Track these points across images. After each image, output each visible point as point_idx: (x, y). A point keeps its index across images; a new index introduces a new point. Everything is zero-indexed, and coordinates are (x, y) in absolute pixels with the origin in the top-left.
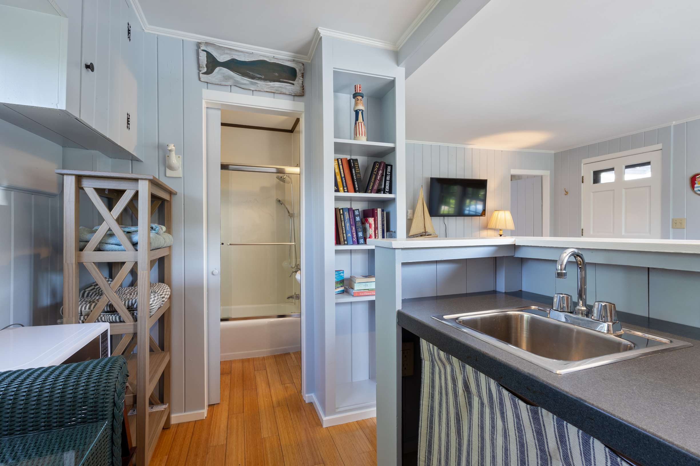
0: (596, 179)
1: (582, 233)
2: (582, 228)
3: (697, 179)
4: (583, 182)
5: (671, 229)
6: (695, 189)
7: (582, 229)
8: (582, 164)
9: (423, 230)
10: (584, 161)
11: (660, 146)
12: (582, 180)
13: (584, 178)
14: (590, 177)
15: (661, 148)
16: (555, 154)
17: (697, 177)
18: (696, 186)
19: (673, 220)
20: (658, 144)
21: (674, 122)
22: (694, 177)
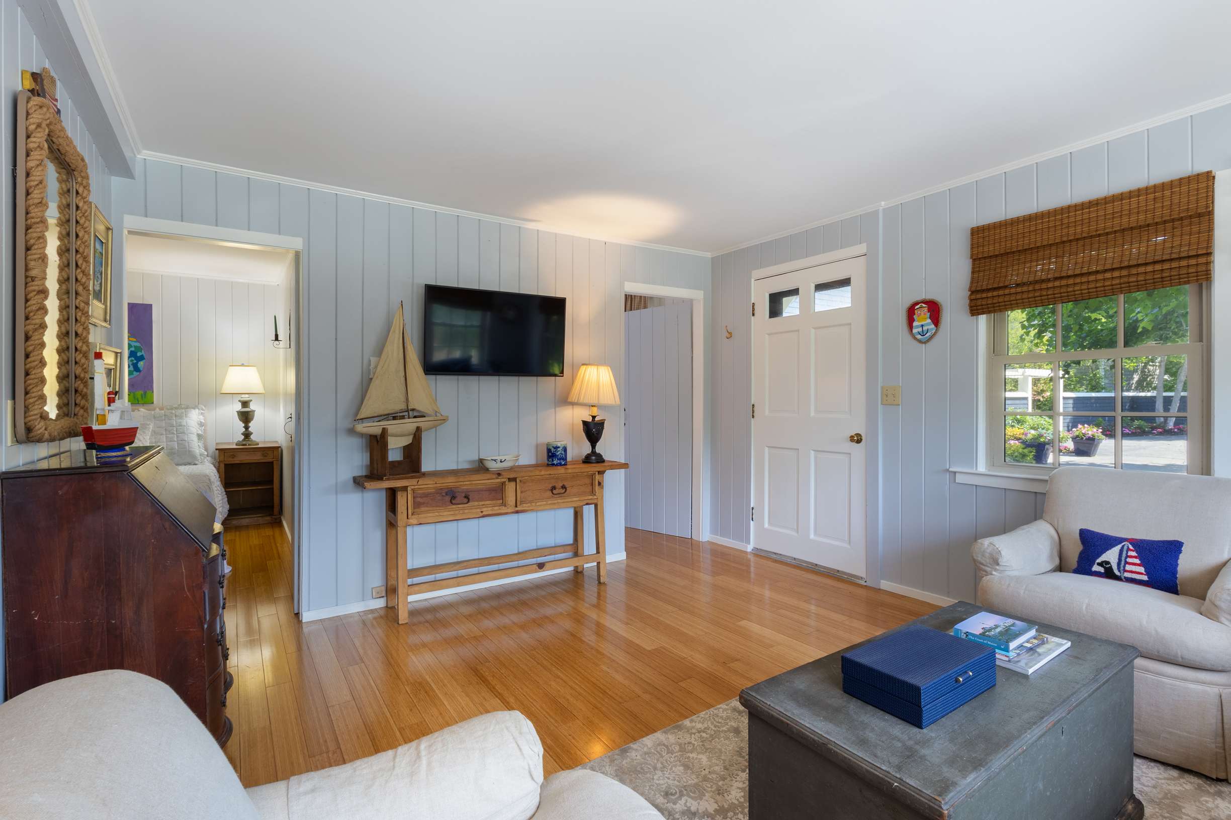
0: (775, 309)
1: (753, 412)
2: (752, 403)
3: (916, 311)
4: (753, 315)
5: (880, 407)
6: (915, 331)
7: (753, 405)
8: (753, 280)
9: (403, 406)
10: (756, 274)
11: (862, 248)
12: (753, 311)
13: (756, 307)
14: (764, 307)
15: (865, 251)
16: (712, 258)
17: (916, 307)
18: (915, 324)
19: (882, 388)
20: (860, 244)
21: (883, 203)
22: (912, 307)
